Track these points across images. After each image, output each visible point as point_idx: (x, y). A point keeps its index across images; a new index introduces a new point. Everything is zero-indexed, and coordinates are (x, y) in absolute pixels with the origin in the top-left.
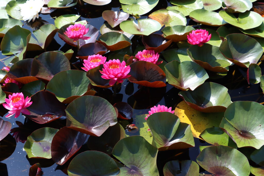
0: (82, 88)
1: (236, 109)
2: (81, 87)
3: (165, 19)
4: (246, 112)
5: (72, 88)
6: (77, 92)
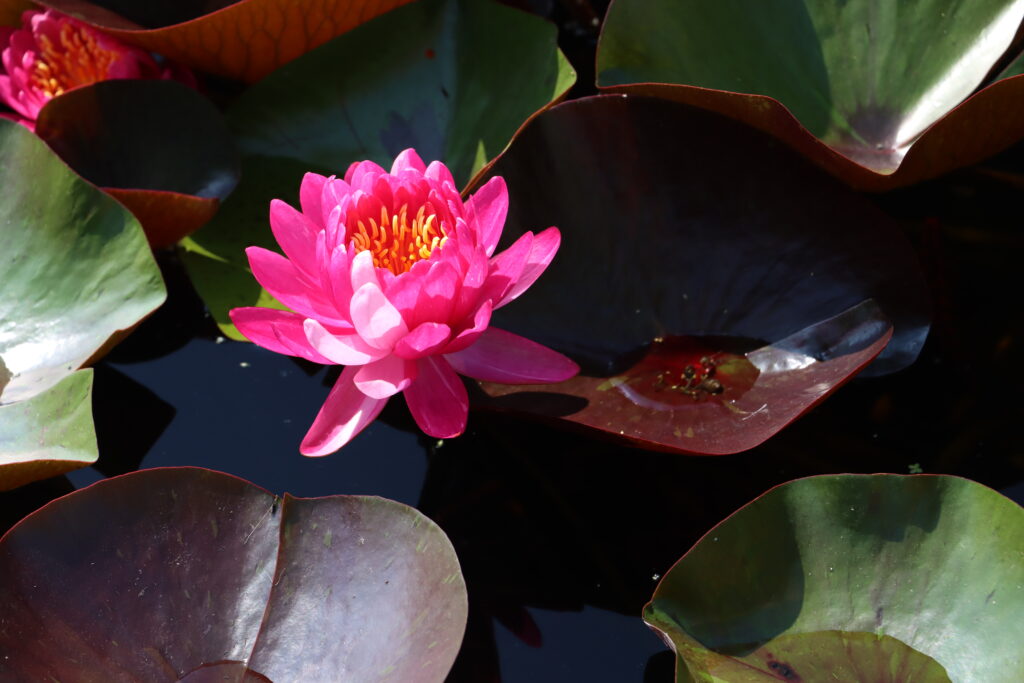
0: (925, 3)
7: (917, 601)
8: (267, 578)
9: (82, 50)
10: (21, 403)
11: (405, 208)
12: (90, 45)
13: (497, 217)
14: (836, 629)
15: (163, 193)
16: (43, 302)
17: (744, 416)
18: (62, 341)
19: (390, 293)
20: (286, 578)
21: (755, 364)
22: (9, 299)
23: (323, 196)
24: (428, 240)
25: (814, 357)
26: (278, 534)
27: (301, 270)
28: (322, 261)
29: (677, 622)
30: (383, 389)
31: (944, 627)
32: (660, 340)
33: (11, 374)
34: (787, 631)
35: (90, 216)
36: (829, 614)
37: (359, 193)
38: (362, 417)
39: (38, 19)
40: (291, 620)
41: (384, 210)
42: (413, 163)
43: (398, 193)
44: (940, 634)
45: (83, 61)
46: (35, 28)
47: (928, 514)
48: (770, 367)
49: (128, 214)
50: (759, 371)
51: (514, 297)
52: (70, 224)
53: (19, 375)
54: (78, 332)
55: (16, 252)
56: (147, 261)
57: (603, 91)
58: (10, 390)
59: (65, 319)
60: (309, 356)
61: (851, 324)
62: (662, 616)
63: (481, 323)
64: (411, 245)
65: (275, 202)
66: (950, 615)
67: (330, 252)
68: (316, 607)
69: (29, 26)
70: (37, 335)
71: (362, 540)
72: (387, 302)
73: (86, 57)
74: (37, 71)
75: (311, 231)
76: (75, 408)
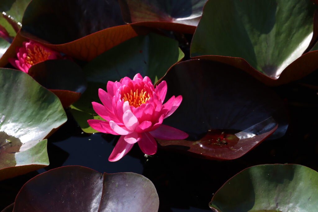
0: (283, 36)
2: (278, 34)
5: (253, 41)
6: (271, 51)
7: (288, 201)
8: (99, 197)
9: (40, 53)
10: (26, 151)
11: (137, 90)
12: (42, 51)
13: (164, 93)
14: (265, 209)
15: (65, 91)
16: (31, 123)
17: (235, 151)
18: (37, 133)
19: (135, 113)
20: (105, 197)
21: (238, 137)
22: (21, 122)
23: (114, 87)
24: (144, 98)
25: (255, 134)
26: (102, 184)
27: (107, 108)
28: (114, 105)
29: (219, 207)
30: (133, 141)
31: (296, 208)
32: (210, 131)
33: (22, 143)
34: (251, 210)
35: (45, 97)
36: (262, 205)
37: (124, 86)
38: (126, 151)
39: (27, 44)
40: (106, 209)
41: (131, 91)
42: (139, 77)
43: (135, 86)
44: (295, 210)
45: (40, 56)
46: (26, 47)
47: (290, 176)
48: (242, 137)
49: (56, 96)
50: (239, 139)
51: (169, 116)
52: (39, 100)
53: (24, 144)
54: (41, 131)
55: (23, 109)
56: (61, 110)
57: (192, 59)
58: (22, 148)
59: (38, 127)
60: (111, 132)
61: (266, 124)
62: (215, 206)
63: (161, 121)
64: (139, 101)
65: (100, 89)
66: (298, 205)
67: (116, 102)
68: (114, 205)
69: (25, 46)
70: (29, 132)
71: (127, 185)
72: (134, 115)
73: (41, 55)
74: (27, 59)
75: (110, 98)
76: (42, 151)
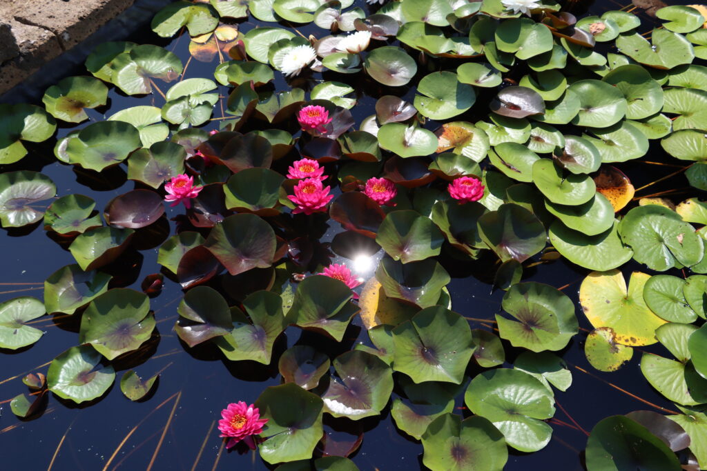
1: (437, 317)
3: (462, 140)
4: (448, 326)
